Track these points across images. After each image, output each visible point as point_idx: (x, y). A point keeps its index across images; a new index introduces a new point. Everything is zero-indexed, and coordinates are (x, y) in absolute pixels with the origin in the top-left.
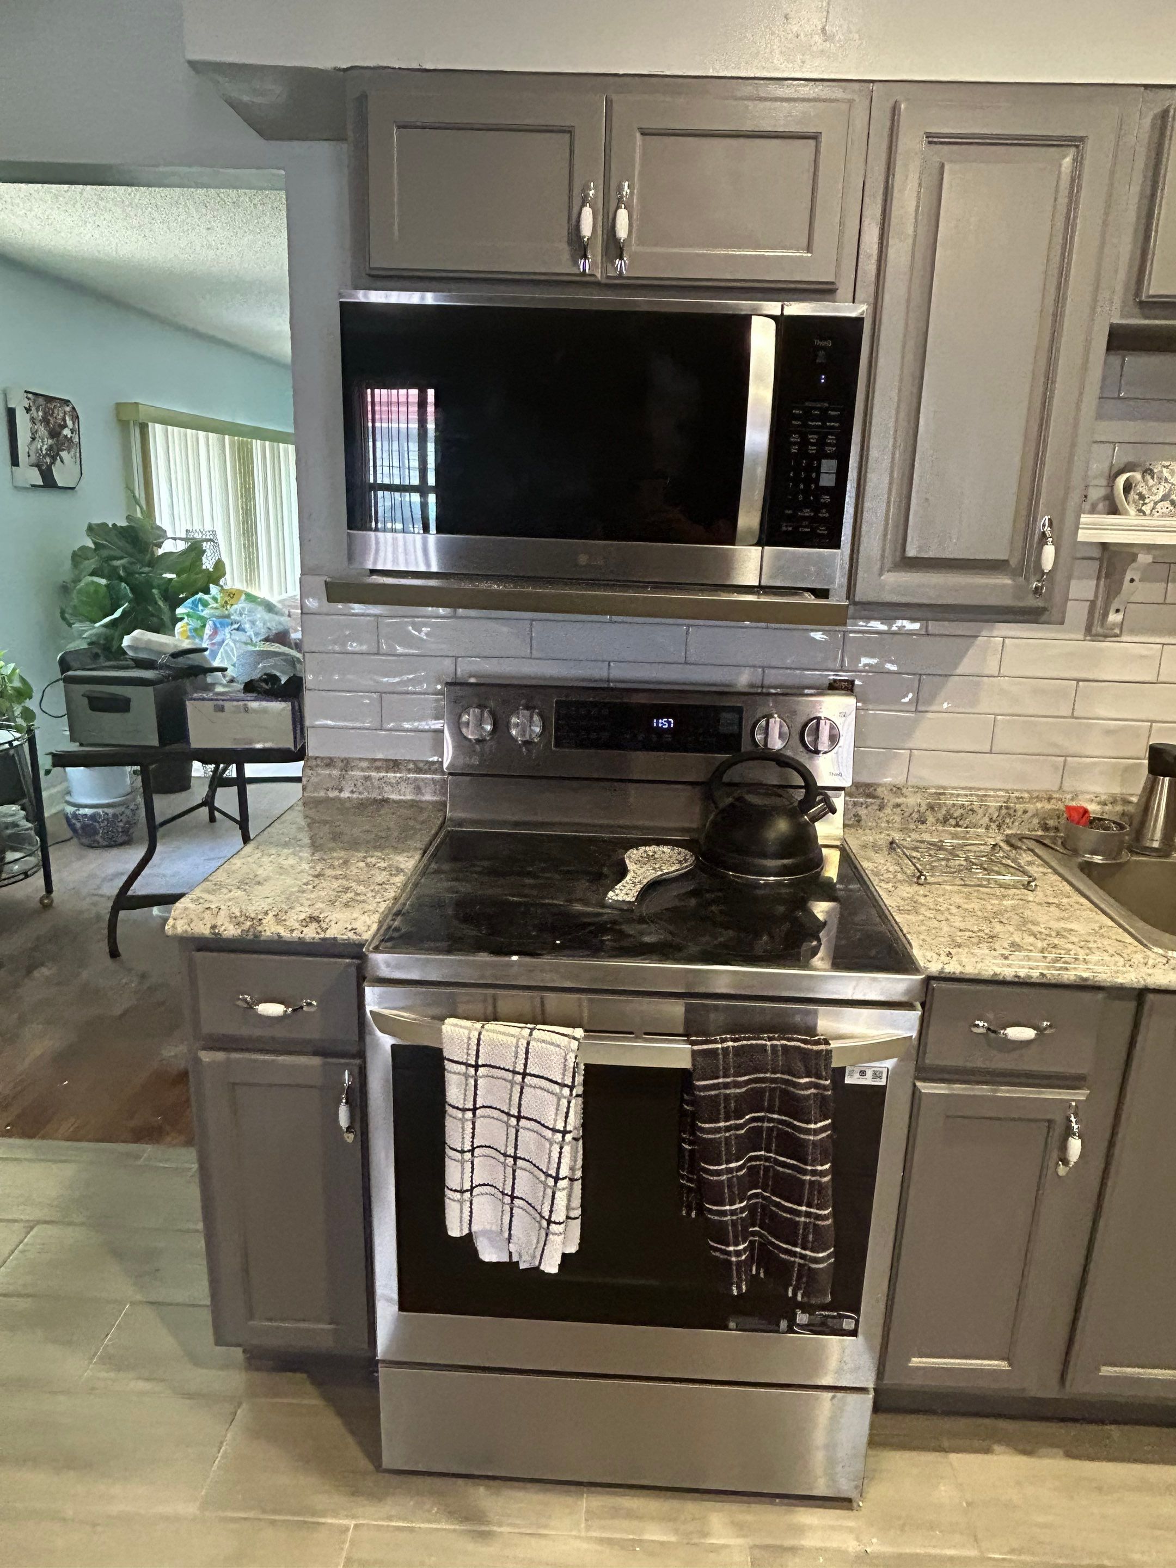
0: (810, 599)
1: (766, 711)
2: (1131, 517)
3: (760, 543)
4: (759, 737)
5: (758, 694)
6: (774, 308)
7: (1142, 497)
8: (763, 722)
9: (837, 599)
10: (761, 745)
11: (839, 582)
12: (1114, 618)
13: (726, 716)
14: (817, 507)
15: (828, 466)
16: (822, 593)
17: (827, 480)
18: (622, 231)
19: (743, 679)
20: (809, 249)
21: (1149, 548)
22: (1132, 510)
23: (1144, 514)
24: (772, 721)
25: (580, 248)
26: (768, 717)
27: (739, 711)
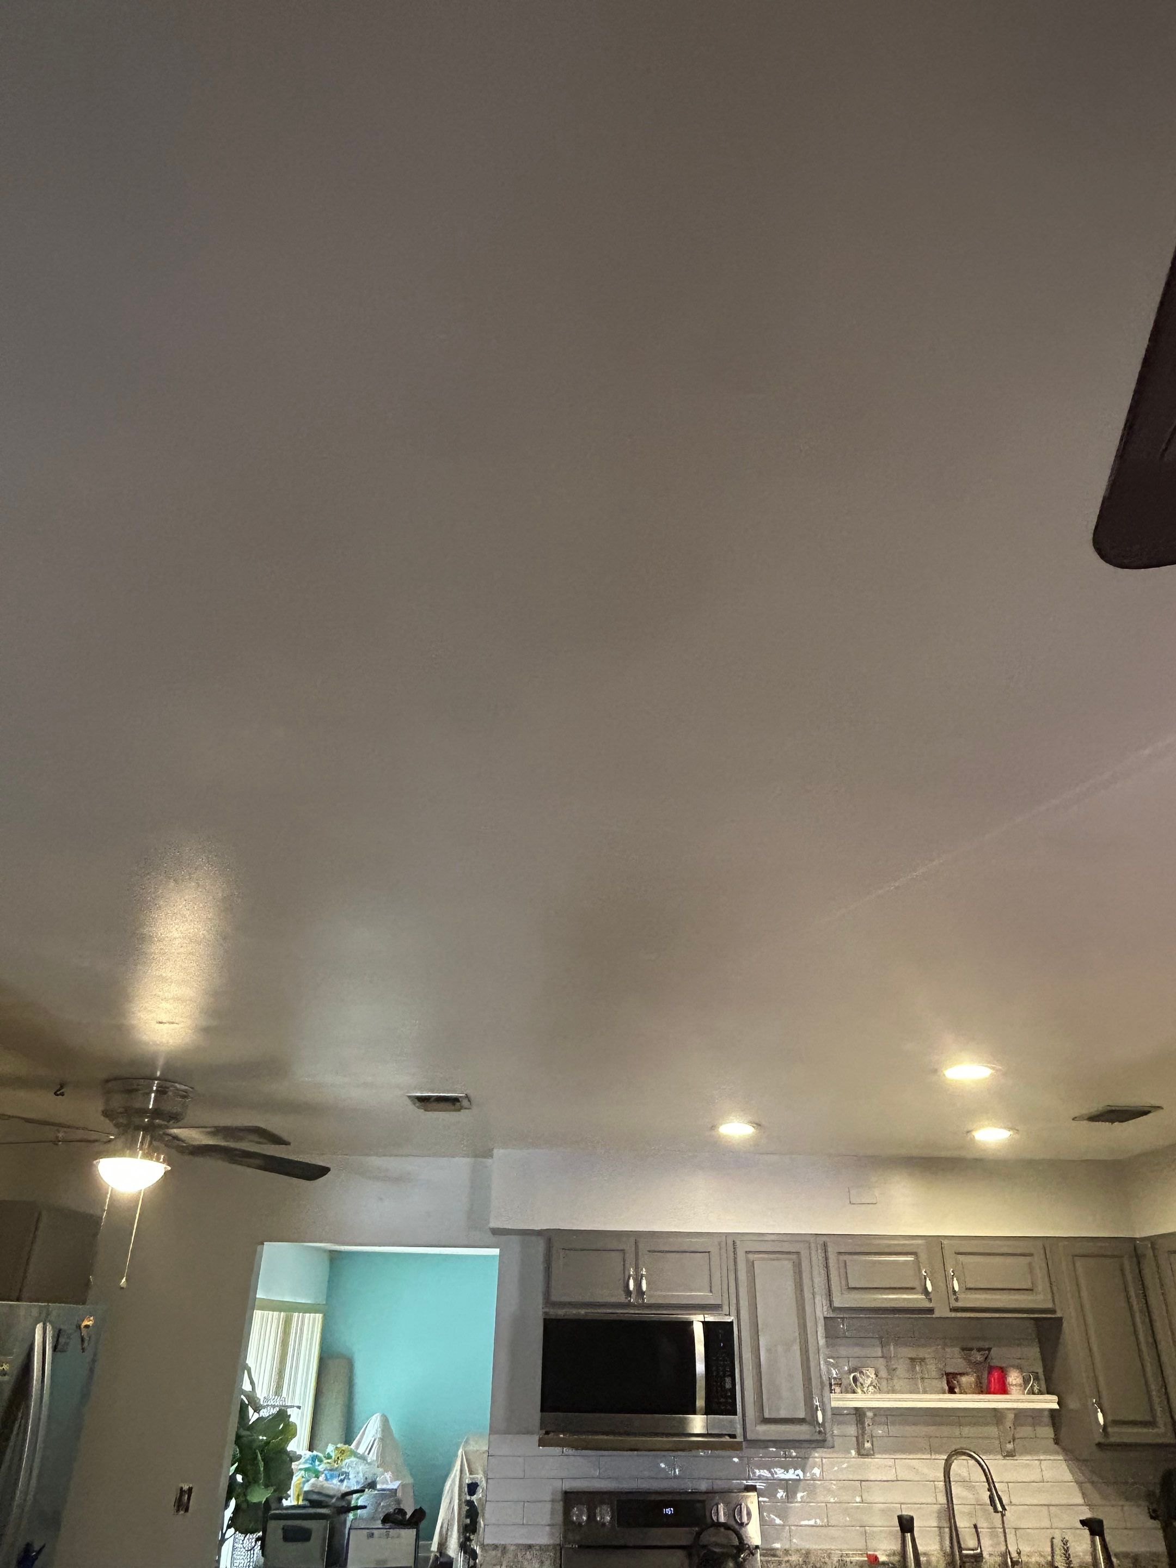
0: (727, 1439)
1: (716, 1501)
2: (860, 1395)
3: (706, 1413)
4: (715, 1518)
5: (711, 1493)
6: (701, 1318)
7: (862, 1384)
8: (715, 1508)
9: (740, 1439)
10: (716, 1521)
11: (739, 1431)
12: (868, 1445)
13: (698, 1505)
14: (726, 1397)
15: (728, 1380)
16: (733, 1436)
17: (728, 1386)
18: (644, 1287)
19: (703, 1486)
20: (711, 1291)
21: (870, 1409)
22: (859, 1390)
23: (865, 1393)
24: (719, 1506)
25: (629, 1293)
26: (717, 1505)
27: (703, 1502)
